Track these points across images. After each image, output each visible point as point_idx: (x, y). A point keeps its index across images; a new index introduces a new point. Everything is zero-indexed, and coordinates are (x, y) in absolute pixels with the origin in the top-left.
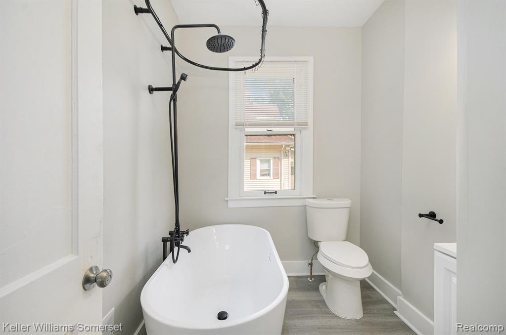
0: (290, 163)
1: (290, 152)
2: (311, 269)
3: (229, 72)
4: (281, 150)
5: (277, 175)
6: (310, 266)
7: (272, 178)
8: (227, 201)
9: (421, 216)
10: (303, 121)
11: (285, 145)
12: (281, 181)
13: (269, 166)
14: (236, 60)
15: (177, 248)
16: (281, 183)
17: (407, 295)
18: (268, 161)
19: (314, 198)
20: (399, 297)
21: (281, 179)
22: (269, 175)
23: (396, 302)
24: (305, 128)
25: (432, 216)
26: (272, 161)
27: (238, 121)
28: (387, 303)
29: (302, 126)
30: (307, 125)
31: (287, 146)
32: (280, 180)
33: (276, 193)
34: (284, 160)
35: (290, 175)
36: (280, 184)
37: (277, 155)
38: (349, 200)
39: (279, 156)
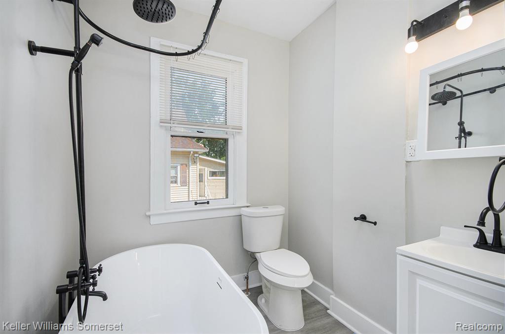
0: (198, 170)
1: (198, 159)
2: (247, 283)
3: (151, 53)
4: (189, 157)
5: (185, 183)
6: (246, 280)
7: (179, 185)
8: (149, 216)
9: (356, 219)
10: (237, 125)
11: (193, 152)
12: (189, 188)
13: (176, 173)
14: (162, 43)
15: (85, 296)
16: (189, 191)
17: (339, 294)
18: (176, 167)
19: (247, 207)
20: (332, 296)
21: (189, 186)
22: (176, 182)
23: (328, 302)
24: (239, 132)
25: (363, 218)
26: (179, 167)
27: (163, 117)
28: (319, 303)
29: (236, 130)
30: (241, 129)
31: (195, 153)
32: (187, 187)
33: (208, 203)
34: (191, 166)
35: (198, 182)
36: (187, 192)
37: (185, 161)
38: (282, 207)
39: (187, 163)
